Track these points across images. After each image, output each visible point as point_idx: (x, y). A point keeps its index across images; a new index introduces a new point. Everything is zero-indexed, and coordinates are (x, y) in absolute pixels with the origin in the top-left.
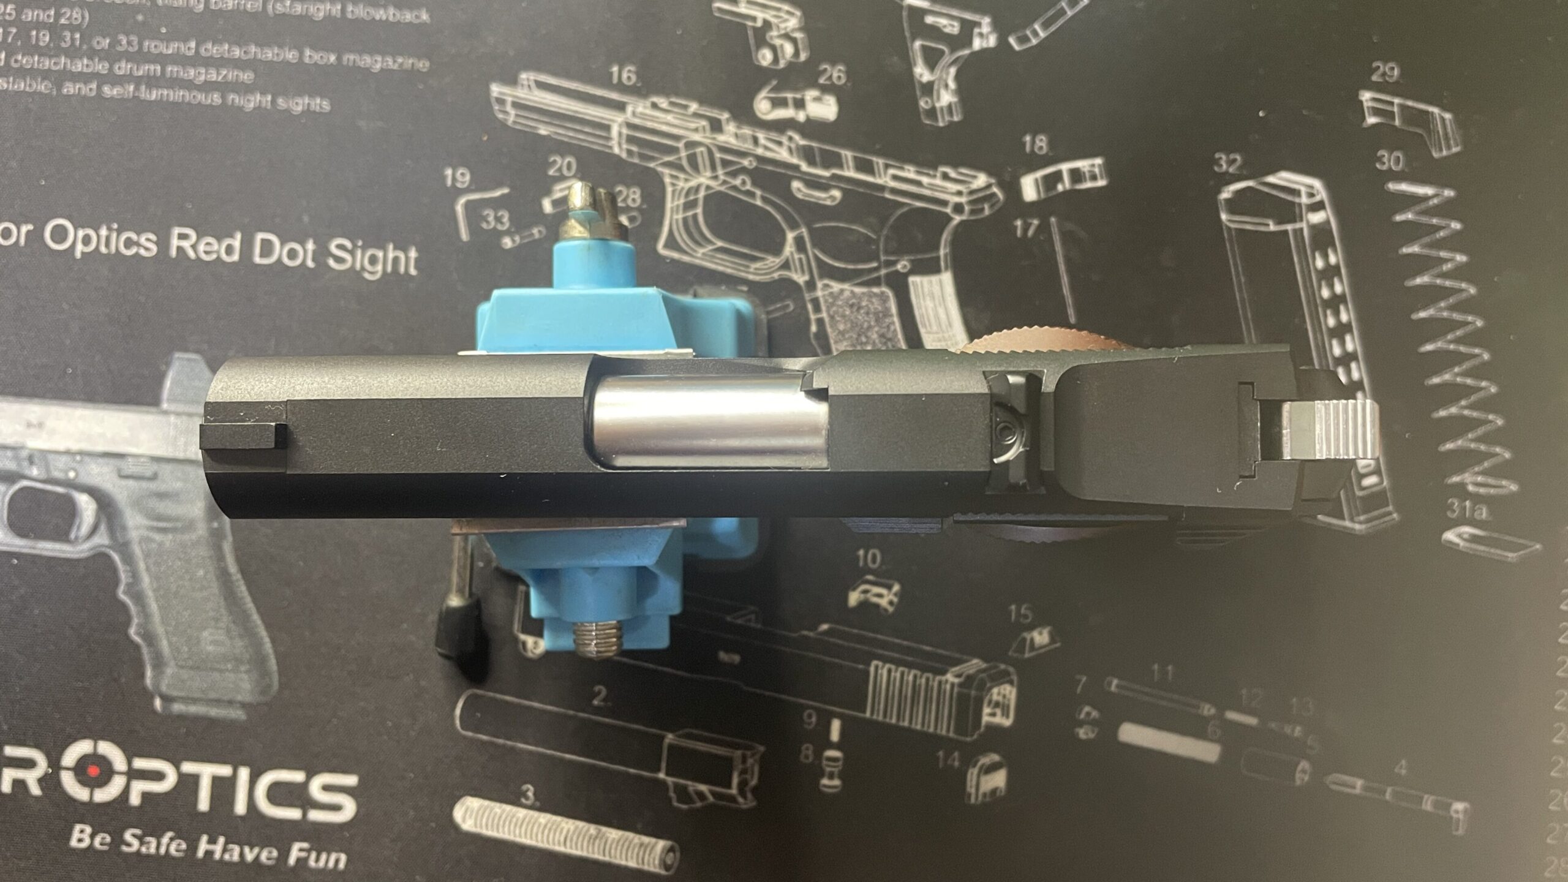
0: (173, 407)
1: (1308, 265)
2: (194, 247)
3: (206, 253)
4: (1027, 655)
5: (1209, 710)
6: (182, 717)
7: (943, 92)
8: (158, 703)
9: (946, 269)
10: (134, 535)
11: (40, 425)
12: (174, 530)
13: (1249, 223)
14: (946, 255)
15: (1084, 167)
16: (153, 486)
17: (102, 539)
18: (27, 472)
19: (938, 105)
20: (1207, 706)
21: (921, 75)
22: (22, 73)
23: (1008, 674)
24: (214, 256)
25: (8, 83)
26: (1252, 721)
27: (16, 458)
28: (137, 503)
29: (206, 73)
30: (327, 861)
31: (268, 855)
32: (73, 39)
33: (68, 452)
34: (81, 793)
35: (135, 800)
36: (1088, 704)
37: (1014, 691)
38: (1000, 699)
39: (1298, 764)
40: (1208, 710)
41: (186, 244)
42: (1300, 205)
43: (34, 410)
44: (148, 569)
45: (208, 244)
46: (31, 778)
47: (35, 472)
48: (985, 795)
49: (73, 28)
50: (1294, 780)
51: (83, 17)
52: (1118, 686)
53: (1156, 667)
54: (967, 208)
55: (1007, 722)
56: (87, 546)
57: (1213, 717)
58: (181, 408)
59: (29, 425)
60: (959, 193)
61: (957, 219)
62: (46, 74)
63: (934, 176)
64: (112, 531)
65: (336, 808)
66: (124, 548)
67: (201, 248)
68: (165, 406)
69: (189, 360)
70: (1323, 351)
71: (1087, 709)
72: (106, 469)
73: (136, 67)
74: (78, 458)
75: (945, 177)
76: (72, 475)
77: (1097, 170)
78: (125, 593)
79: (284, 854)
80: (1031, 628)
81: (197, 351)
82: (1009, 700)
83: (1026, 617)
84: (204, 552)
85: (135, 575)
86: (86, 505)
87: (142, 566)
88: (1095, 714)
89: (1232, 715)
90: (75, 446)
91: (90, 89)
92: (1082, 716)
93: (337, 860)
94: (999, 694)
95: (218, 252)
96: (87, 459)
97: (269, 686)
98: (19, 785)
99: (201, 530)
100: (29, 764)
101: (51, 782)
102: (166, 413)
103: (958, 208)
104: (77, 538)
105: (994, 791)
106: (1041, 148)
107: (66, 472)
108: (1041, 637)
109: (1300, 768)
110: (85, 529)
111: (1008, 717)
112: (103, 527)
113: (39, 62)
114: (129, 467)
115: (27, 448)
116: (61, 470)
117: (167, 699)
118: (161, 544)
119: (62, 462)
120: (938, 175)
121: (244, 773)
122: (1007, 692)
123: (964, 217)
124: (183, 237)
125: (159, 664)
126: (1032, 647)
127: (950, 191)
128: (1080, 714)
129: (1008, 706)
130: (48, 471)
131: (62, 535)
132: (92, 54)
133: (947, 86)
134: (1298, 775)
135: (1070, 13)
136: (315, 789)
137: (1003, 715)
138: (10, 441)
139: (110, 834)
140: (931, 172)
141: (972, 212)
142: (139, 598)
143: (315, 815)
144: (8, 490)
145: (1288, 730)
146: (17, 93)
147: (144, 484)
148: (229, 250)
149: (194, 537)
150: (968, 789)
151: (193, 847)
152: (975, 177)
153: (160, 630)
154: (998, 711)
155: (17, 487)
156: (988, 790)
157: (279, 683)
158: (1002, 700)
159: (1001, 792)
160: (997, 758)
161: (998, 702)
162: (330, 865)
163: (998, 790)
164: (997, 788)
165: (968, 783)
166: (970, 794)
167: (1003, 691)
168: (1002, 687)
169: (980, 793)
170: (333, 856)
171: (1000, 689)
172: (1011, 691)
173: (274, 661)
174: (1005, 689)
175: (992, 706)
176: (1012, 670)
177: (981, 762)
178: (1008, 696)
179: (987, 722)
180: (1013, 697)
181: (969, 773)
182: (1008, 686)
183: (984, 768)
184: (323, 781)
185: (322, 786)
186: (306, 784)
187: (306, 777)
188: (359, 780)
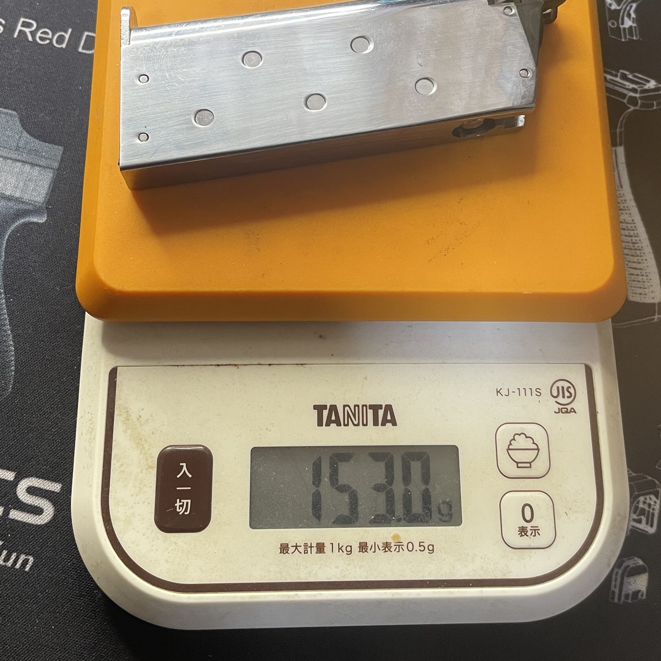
2: (33, 34)
3: (41, 38)
7: (626, 19)
9: (621, 145)
14: (621, 133)
19: (622, 27)
21: (610, 5)
23: (654, 485)
24: (48, 41)
30: (15, 562)
37: (658, 502)
41: (27, 30)
45: (45, 33)
48: (627, 596)
54: (639, 101)
55: (652, 530)
60: (634, 90)
61: (632, 108)
63: (616, 76)
65: (37, 511)
67: (39, 34)
69: (7, 114)
75: (624, 77)
81: (14, 110)
82: (654, 509)
93: (25, 562)
94: (645, 503)
95: (51, 40)
103: (633, 101)
105: (636, 593)
111: (652, 526)
120: (619, 75)
122: (652, 503)
123: (637, 108)
124: (26, 25)
127: (627, 87)
129: (653, 514)
133: (629, 15)
136: (21, 490)
137: (647, 523)
140: (614, 72)
141: (642, 105)
143: (15, 515)
148: (60, 40)
150: (613, 588)
152: (648, 82)
154: (644, 519)
156: (630, 592)
157: (13, 388)
158: (647, 508)
159: (642, 595)
160: (641, 562)
161: (643, 510)
162: (18, 566)
163: (640, 594)
164: (639, 591)
165: (613, 583)
166: (614, 592)
167: (648, 501)
168: (647, 497)
169: (623, 593)
170: (23, 557)
171: (646, 499)
172: (655, 502)
173: (13, 368)
174: (651, 499)
175: (638, 512)
176: (657, 482)
177: (625, 564)
178: (652, 506)
179: (633, 526)
180: (657, 507)
181: (614, 573)
182: (653, 497)
183: (628, 570)
184: (30, 484)
185: (28, 488)
186: (14, 484)
187: (16, 477)
188: (62, 489)
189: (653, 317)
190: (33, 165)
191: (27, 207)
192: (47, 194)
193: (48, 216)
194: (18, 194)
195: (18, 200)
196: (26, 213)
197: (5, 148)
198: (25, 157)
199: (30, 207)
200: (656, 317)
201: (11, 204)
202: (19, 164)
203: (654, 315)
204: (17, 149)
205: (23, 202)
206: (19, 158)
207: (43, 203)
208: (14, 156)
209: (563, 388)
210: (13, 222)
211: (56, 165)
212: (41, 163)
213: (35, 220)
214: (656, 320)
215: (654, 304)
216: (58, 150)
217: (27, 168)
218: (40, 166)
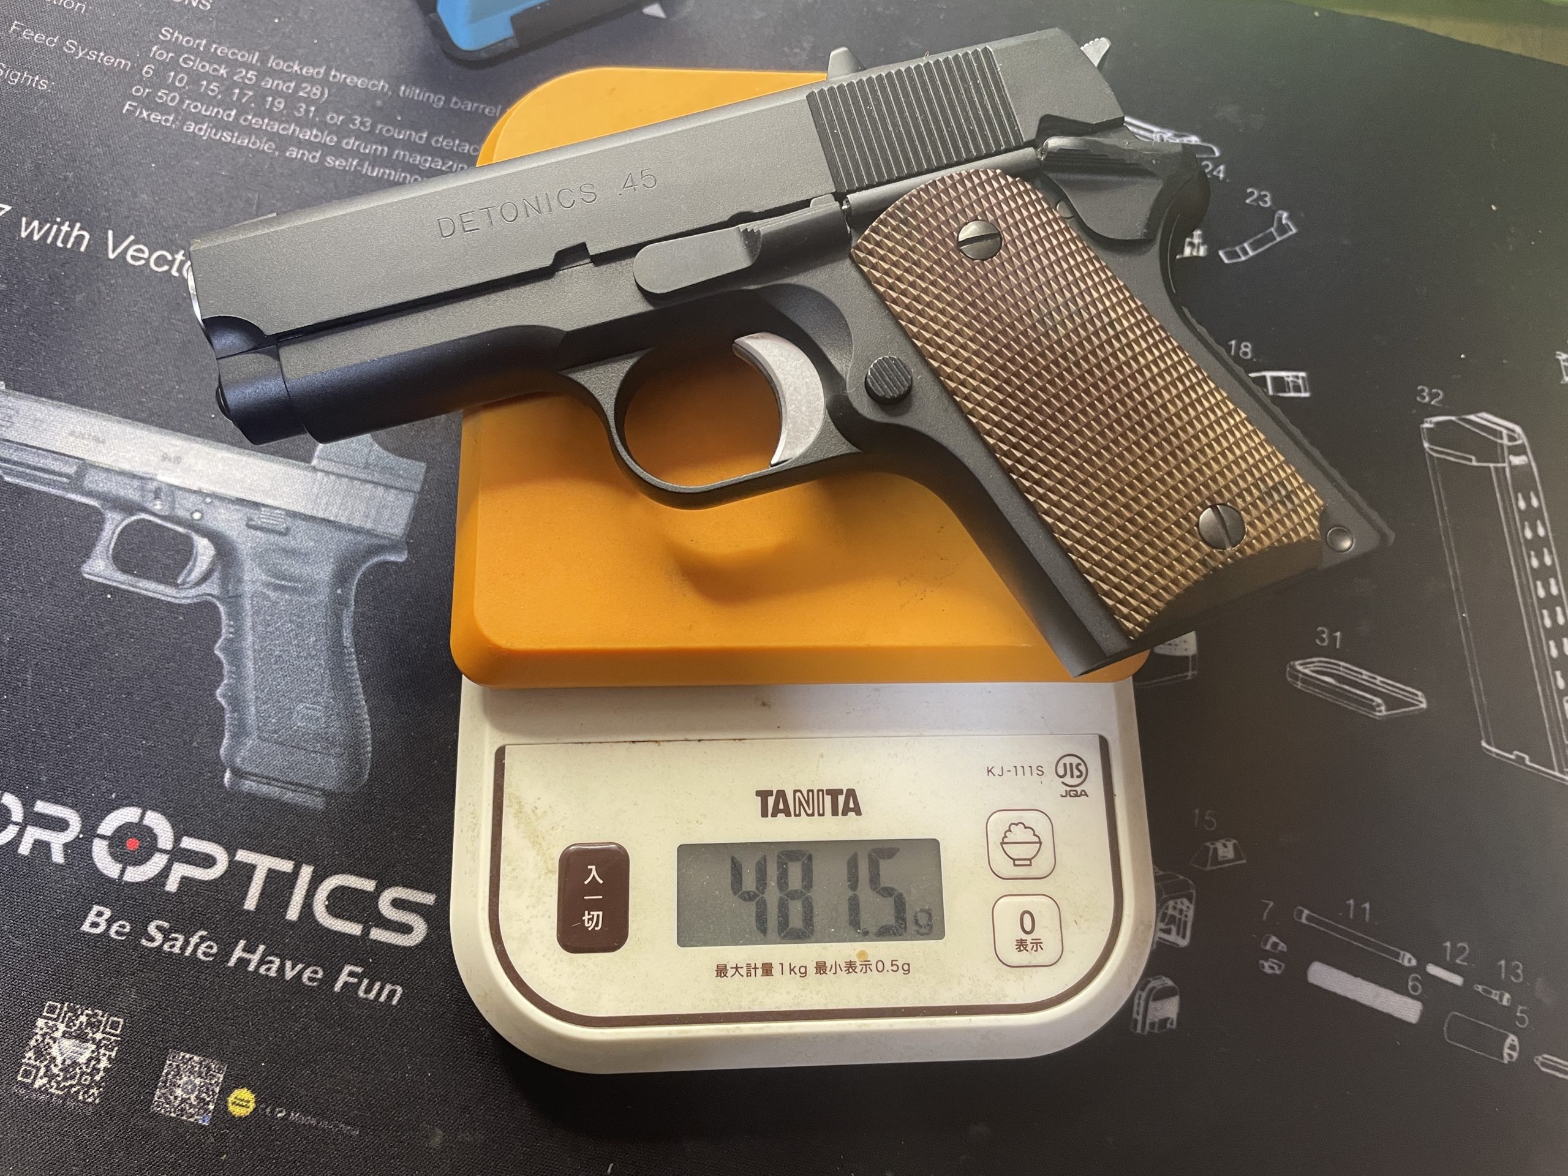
0: (324, 465)
1: (1511, 505)
4: (1209, 868)
5: (1410, 960)
6: (252, 797)
8: (228, 775)
10: (248, 588)
11: (178, 460)
12: (294, 589)
13: (1452, 456)
15: (1288, 377)
16: (282, 541)
17: (212, 588)
18: (149, 505)
20: (1408, 955)
22: (249, 131)
23: (1187, 886)
25: (232, 137)
26: (1457, 980)
27: (142, 489)
28: (261, 557)
29: (432, 162)
30: (379, 994)
31: (310, 975)
32: (307, 111)
33: (198, 492)
34: (109, 867)
35: (172, 885)
36: (1276, 936)
37: (1192, 907)
38: (1176, 914)
39: (1507, 1036)
40: (1408, 960)
42: (1502, 445)
43: (174, 444)
44: (254, 627)
46: (57, 841)
47: (158, 506)
48: (1152, 1025)
49: (309, 101)
50: (1502, 1057)
51: (322, 94)
52: (1309, 918)
53: (1351, 902)
55: (1183, 943)
56: (193, 592)
57: (1412, 970)
58: (331, 467)
59: (165, 458)
62: (272, 136)
64: (224, 581)
65: (406, 929)
66: (234, 601)
68: (315, 462)
70: (1527, 592)
71: (1274, 939)
72: (237, 516)
73: (363, 145)
74: (208, 500)
76: (197, 516)
77: (1300, 382)
78: (222, 649)
79: (332, 976)
80: (1215, 838)
82: (1186, 916)
83: (1211, 824)
84: (319, 617)
85: (238, 631)
86: (204, 550)
87: (248, 622)
88: (1282, 947)
89: (1433, 970)
90: (207, 487)
91: (313, 157)
92: (1268, 947)
93: (392, 993)
94: (1175, 908)
96: (217, 503)
97: (358, 775)
98: (41, 847)
99: (323, 595)
100: (61, 825)
101: (79, 849)
102: (315, 469)
104: (184, 583)
105: (1164, 1022)
106: (1246, 353)
107: (192, 513)
108: (1226, 850)
109: (1508, 1042)
110: (196, 575)
111: (1184, 937)
112: (216, 575)
113: (268, 125)
114: (261, 518)
115: (157, 480)
116: (188, 510)
117: (238, 774)
118: (275, 604)
119: (191, 501)
121: (306, 872)
122: (1184, 908)
125: (241, 731)
126: (1215, 860)
128: (1265, 944)
129: (1185, 923)
130: (173, 508)
131: (169, 578)
132: (323, 126)
134: (1506, 1051)
135: (1278, 239)
136: (384, 903)
137: (1178, 933)
138: (140, 470)
139: (130, 922)
142: (235, 654)
143: (377, 934)
144: (123, 520)
145: (1495, 995)
146: (240, 148)
147: (273, 538)
149: (314, 600)
150: (1135, 1016)
151: (226, 952)
153: (251, 696)
154: (1174, 929)
155: (133, 518)
156: (1157, 1020)
157: (370, 774)
158: (1178, 916)
159: (1172, 1024)
160: (1169, 983)
161: (1173, 917)
162: (382, 999)
163: (1169, 1022)
164: (1168, 1019)
165: (1135, 1008)
166: (1136, 1021)
167: (1179, 906)
168: (1179, 901)
169: (1148, 1021)
170: (388, 987)
171: (1176, 903)
172: (1188, 907)
173: (369, 749)
174: (1182, 903)
175: (1166, 921)
176: (1191, 882)
177: (1150, 986)
178: (1185, 913)
179: (1160, 938)
180: (1191, 914)
181: (1137, 997)
182: (1185, 901)
183: (1154, 992)
184: (396, 895)
185: (393, 901)
186: (375, 896)
187: (377, 887)
188: (436, 901)
189: (1185, 674)
190: (387, 487)
191: (382, 542)
192: (407, 525)
193: (409, 553)
194: (369, 525)
195: (369, 533)
196: (380, 549)
197: (351, 465)
198: (377, 477)
199: (386, 542)
200: (1190, 673)
201: (360, 538)
202: (369, 486)
203: (1187, 671)
204: (367, 466)
205: (377, 536)
206: (370, 478)
207: (402, 537)
208: (363, 476)
209: (1071, 765)
210: (364, 562)
211: (417, 487)
212: (398, 485)
213: (392, 558)
214: (1189, 678)
215: (1187, 658)
216: (420, 467)
217: (380, 491)
218: (396, 488)
